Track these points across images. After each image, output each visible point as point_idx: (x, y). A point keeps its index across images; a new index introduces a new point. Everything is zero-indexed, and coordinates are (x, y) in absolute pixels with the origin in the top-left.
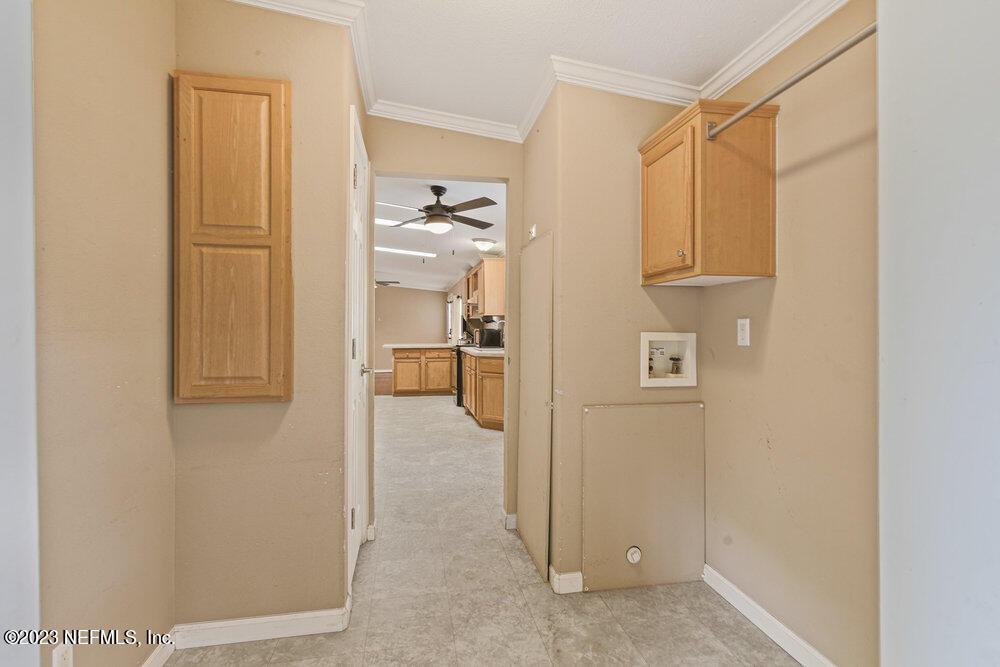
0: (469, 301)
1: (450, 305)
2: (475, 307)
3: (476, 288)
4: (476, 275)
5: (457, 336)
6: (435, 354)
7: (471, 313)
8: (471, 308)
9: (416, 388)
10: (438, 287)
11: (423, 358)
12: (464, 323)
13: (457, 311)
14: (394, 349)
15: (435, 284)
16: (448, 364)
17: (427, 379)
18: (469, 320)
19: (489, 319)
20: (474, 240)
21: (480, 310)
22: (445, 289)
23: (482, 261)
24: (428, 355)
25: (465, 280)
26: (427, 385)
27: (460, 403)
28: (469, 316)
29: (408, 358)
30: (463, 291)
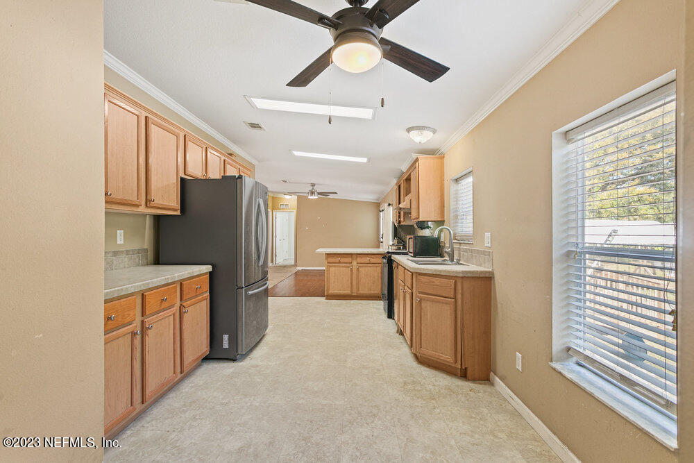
0: (401, 206)
1: (381, 213)
2: (408, 213)
3: (408, 192)
4: (408, 180)
5: (388, 243)
6: (366, 260)
7: (402, 219)
8: (403, 213)
9: (348, 292)
10: (371, 198)
11: (354, 263)
12: (395, 229)
13: (389, 217)
14: (328, 255)
15: (367, 194)
16: (379, 269)
17: (358, 284)
18: (400, 226)
19: (422, 225)
20: (409, 130)
21: (414, 214)
22: (378, 200)
23: (417, 160)
24: (360, 260)
25: (396, 187)
26: (358, 289)
27: (390, 315)
28: (400, 222)
29: (340, 263)
30: (394, 199)
